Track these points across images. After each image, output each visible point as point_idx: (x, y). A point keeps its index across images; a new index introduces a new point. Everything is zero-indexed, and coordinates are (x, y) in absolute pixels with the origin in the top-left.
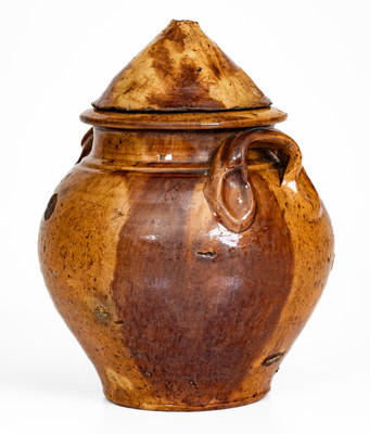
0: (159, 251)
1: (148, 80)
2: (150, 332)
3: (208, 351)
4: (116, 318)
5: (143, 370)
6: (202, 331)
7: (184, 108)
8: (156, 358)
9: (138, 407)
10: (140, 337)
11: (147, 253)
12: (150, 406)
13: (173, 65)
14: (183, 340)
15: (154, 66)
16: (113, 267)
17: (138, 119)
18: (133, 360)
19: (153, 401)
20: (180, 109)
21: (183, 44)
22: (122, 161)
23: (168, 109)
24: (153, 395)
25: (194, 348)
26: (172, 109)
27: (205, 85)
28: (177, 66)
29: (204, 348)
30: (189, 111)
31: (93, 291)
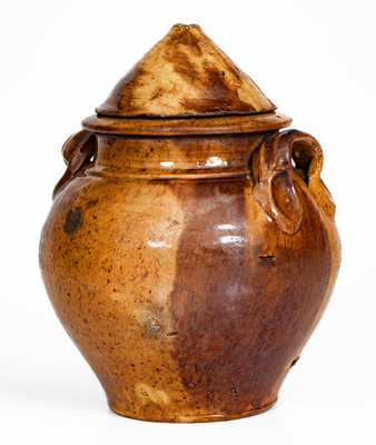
0: (222, 257)
1: (175, 85)
2: (205, 341)
3: (257, 357)
4: (170, 330)
5: (186, 383)
6: (256, 337)
7: (222, 112)
8: (205, 368)
9: (172, 421)
10: (193, 347)
11: (210, 260)
12: (188, 419)
13: (197, 70)
14: (237, 348)
15: (176, 70)
16: (173, 277)
17: (178, 126)
18: (177, 373)
19: (191, 413)
20: (218, 113)
21: (199, 49)
22: (155, 169)
23: (207, 114)
24: (191, 407)
25: (246, 354)
26: (211, 114)
27: (232, 88)
28: (200, 69)
29: (255, 353)
30: (226, 115)
31: (146, 304)
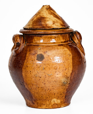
1: (57, 21)
4: (69, 83)
5: (66, 97)
10: (72, 87)
18: (65, 94)
19: (64, 104)
31: (65, 77)
